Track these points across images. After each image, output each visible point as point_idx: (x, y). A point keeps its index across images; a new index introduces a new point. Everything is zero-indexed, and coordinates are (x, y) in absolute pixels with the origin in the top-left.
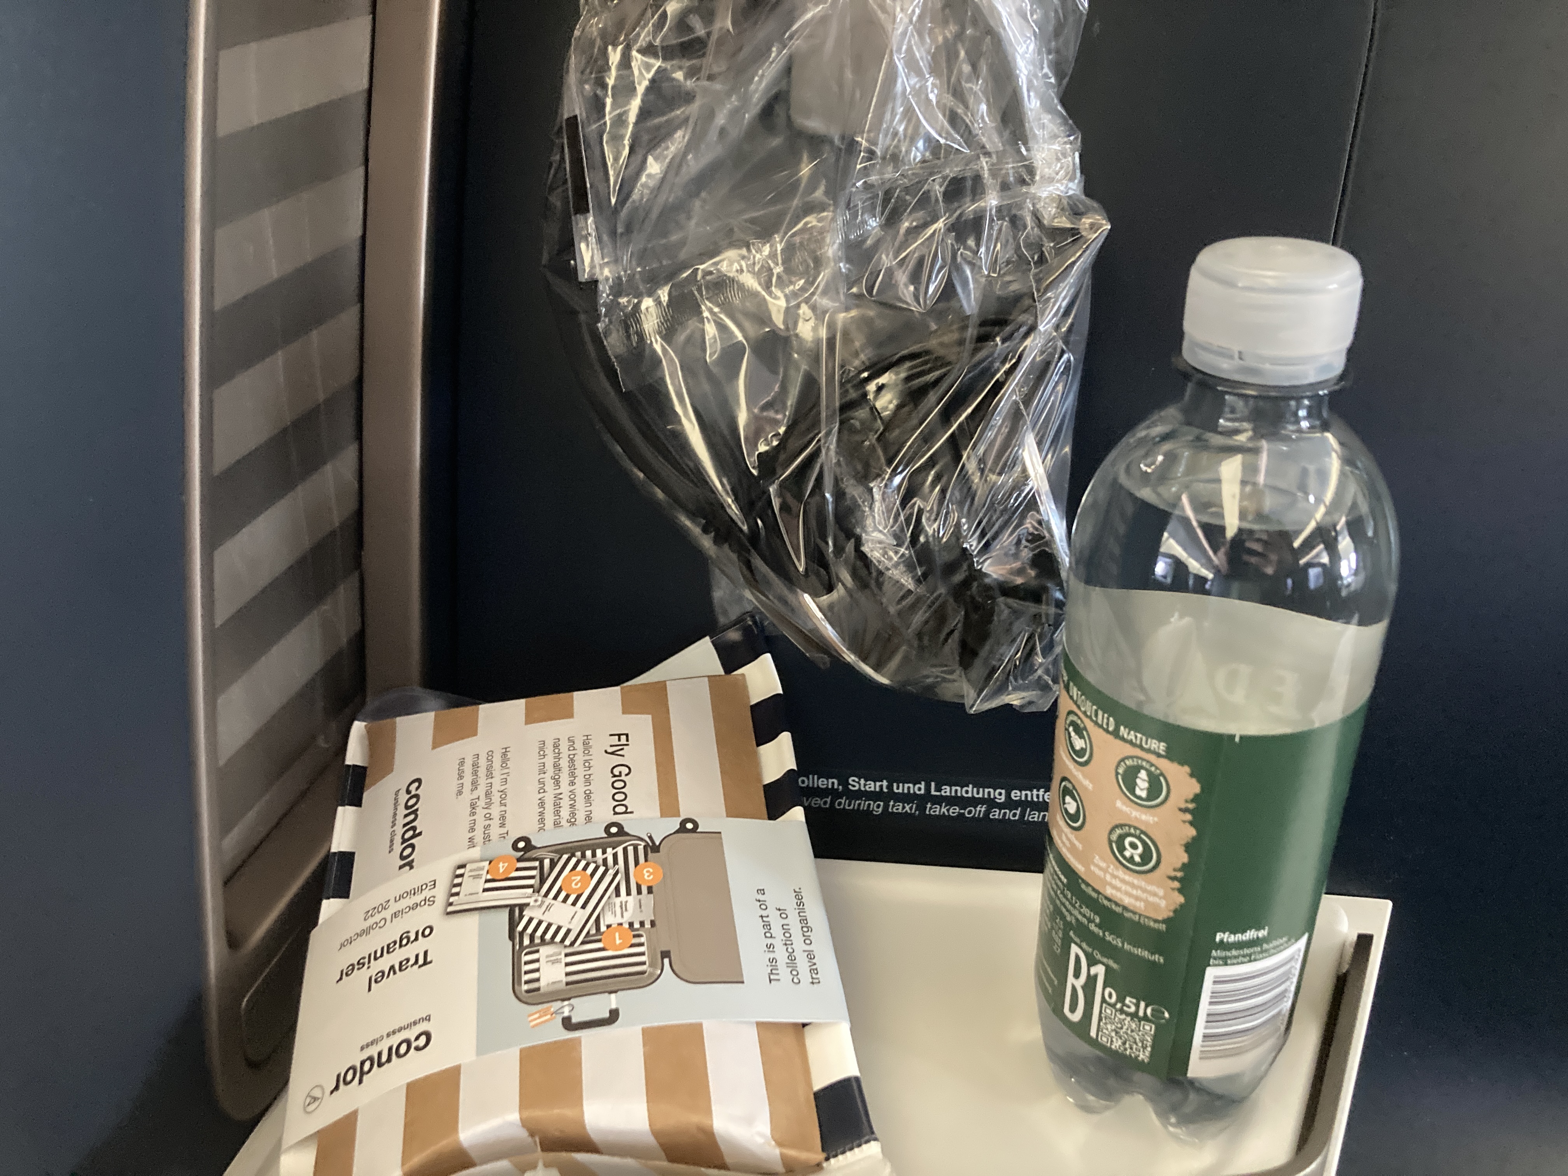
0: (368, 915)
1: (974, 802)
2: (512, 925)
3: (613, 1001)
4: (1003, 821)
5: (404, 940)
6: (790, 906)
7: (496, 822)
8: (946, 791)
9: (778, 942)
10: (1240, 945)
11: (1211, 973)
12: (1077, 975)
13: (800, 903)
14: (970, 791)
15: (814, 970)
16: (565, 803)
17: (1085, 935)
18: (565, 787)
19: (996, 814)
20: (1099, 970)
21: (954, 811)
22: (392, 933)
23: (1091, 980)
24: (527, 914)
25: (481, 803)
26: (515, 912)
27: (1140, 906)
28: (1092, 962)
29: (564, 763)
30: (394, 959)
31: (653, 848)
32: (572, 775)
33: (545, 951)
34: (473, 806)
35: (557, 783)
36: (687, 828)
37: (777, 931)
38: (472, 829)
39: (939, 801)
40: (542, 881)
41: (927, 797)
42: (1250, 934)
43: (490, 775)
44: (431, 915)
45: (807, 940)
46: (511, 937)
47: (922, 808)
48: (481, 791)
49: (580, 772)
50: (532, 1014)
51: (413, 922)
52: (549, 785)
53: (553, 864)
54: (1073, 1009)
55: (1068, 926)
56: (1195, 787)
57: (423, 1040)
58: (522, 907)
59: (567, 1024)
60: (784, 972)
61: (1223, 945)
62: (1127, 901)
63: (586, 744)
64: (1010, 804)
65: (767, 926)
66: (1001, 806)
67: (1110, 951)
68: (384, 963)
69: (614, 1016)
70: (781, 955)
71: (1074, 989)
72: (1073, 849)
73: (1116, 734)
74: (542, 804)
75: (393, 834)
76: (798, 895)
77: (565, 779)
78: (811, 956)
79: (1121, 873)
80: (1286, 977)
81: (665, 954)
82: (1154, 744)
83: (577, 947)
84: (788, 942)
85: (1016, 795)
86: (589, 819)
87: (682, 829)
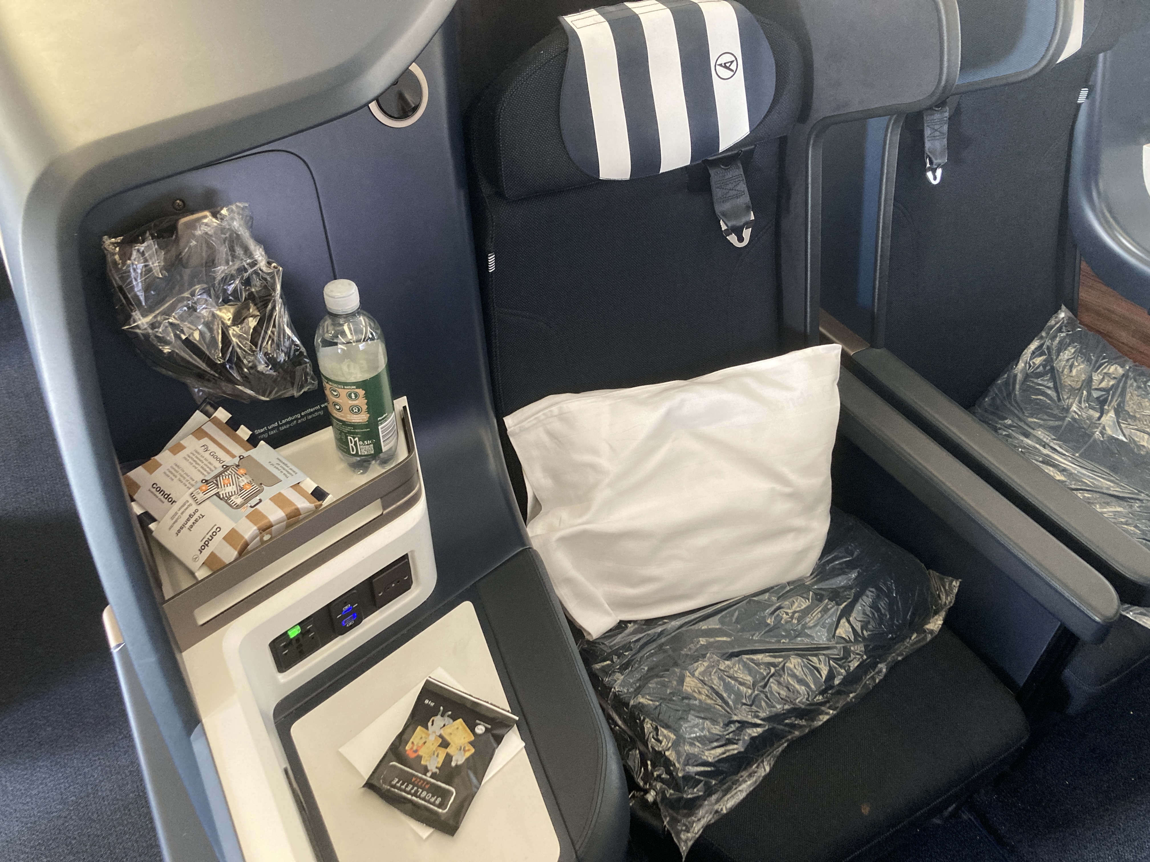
0: (172, 518)
1: (292, 421)
2: (219, 497)
3: (258, 498)
4: (303, 422)
5: (191, 516)
6: (278, 462)
7: (191, 481)
8: (284, 422)
9: (282, 470)
10: (383, 419)
11: (380, 427)
12: (351, 443)
13: (280, 461)
14: (290, 419)
15: (294, 472)
16: (205, 467)
17: (350, 433)
18: (202, 464)
19: (300, 421)
20: (357, 439)
21: (288, 426)
22: (186, 516)
23: (355, 442)
24: (221, 493)
25: (182, 479)
26: (217, 495)
27: (361, 421)
28: (354, 438)
29: (195, 459)
30: (192, 520)
31: (238, 466)
32: (200, 461)
33: (232, 498)
34: (180, 480)
35: (198, 464)
36: (241, 458)
37: (280, 468)
38: (186, 485)
39: (282, 426)
40: (217, 485)
41: (279, 426)
42: (384, 416)
43: (177, 472)
44: (194, 507)
45: (288, 467)
46: (221, 499)
47: (278, 429)
48: (179, 476)
49: (202, 459)
50: (242, 510)
51: (190, 511)
52: (197, 466)
53: (217, 481)
54: (353, 451)
55: (345, 433)
56: (364, 392)
57: (218, 529)
58: (218, 493)
59: (251, 507)
60: (288, 475)
61: (380, 420)
62: (358, 421)
63: (196, 452)
64: (302, 417)
65: (277, 468)
66: (300, 419)
67: (357, 434)
68: (190, 523)
69: (260, 501)
70: (285, 472)
71: (352, 447)
72: (341, 416)
73: (344, 388)
74: (199, 471)
75: (160, 500)
76: (278, 459)
77: (198, 462)
78: (291, 469)
79: (355, 416)
80: (393, 422)
81: (261, 484)
82: (353, 387)
83: (239, 493)
84: (284, 469)
85: (303, 414)
86: (215, 468)
87: (241, 459)
